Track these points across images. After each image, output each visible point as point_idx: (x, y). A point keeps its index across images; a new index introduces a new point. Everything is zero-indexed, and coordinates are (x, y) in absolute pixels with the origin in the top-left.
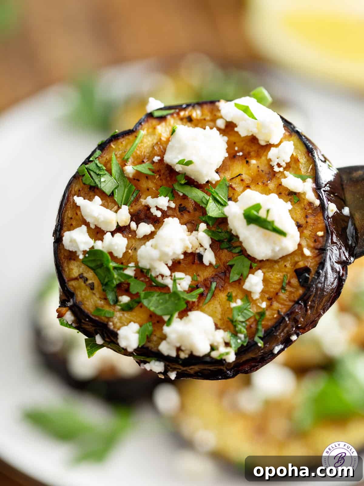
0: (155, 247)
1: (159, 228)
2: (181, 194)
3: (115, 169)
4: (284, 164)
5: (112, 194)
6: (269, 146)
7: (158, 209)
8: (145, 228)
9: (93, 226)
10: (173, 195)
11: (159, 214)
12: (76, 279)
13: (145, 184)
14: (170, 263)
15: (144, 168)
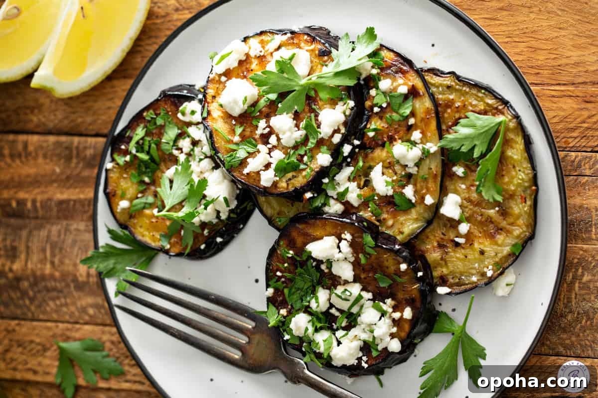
0: (284, 133)
1: (274, 131)
2: (258, 114)
3: (234, 147)
4: (262, 49)
5: (248, 153)
6: (247, 55)
7: (264, 129)
8: (273, 140)
9: (264, 168)
10: (258, 118)
11: (268, 130)
12: (288, 184)
13: (247, 133)
14: (296, 129)
15: (239, 130)
